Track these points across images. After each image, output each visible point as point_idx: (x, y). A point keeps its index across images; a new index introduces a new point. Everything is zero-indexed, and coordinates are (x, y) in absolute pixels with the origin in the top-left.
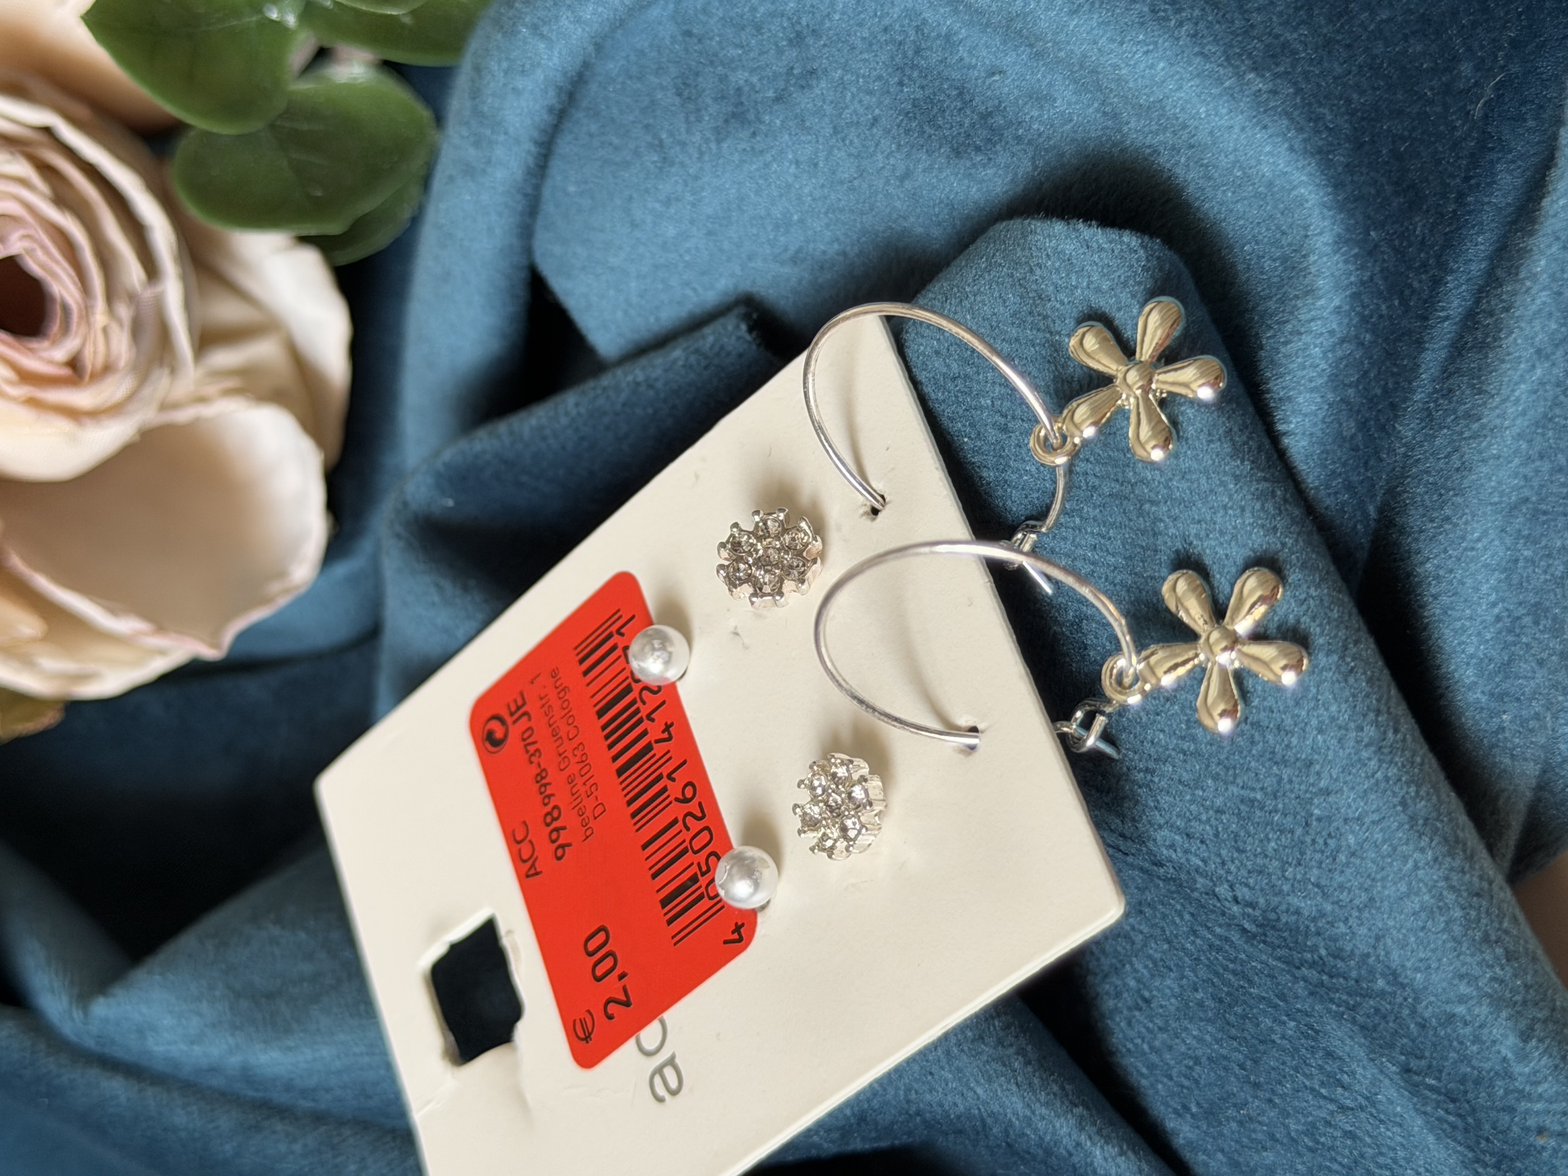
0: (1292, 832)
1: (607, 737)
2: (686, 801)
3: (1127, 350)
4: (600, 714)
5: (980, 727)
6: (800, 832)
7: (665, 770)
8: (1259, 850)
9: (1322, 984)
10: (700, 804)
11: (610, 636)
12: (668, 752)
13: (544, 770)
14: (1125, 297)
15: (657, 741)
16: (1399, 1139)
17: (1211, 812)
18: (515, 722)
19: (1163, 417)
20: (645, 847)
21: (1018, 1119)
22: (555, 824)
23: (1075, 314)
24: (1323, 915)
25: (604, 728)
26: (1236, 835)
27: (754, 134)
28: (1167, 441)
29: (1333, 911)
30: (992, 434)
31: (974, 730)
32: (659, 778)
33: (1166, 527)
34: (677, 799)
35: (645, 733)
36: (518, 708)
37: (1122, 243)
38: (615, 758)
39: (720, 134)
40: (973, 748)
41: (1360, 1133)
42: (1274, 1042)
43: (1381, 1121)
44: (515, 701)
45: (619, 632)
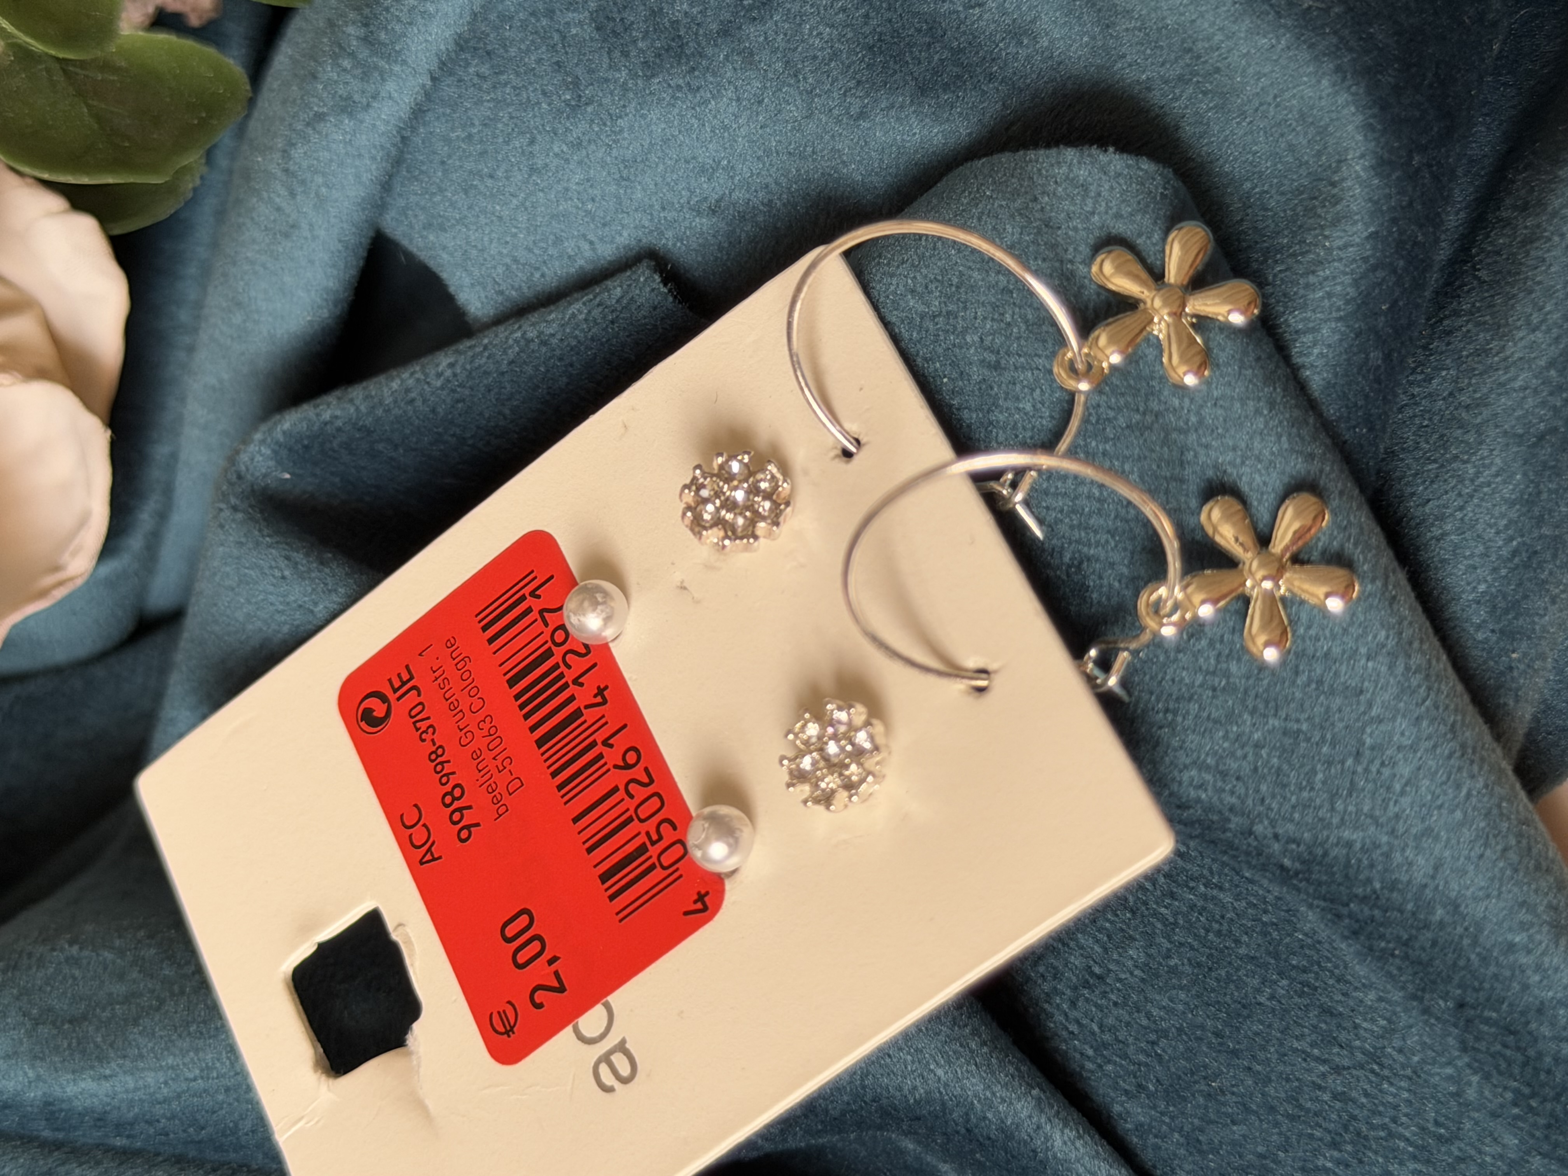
0: (1343, 762)
1: (521, 707)
2: (628, 767)
3: (1157, 275)
4: (512, 682)
5: (991, 667)
6: (789, 785)
7: (599, 737)
8: (1304, 783)
9: (1372, 919)
10: (646, 769)
11: (523, 598)
12: (603, 716)
13: (440, 747)
14: (1146, 221)
15: (586, 707)
16: (1405, 1095)
17: (1247, 749)
18: (399, 699)
19: (1199, 340)
20: (576, 820)
21: (979, 1101)
22: (456, 804)
23: (1091, 241)
24: (1376, 846)
25: (517, 697)
26: (1279, 769)
27: (693, 69)
28: (1203, 365)
29: (1389, 843)
30: (976, 373)
31: (983, 672)
32: (594, 744)
33: (1196, 456)
34: (616, 766)
35: (572, 698)
36: (404, 684)
37: (1139, 168)
38: (533, 729)
39: (650, 69)
40: (981, 690)
41: (1354, 1094)
42: (1260, 1004)
43: (1384, 1078)
44: (399, 675)
45: (533, 594)
